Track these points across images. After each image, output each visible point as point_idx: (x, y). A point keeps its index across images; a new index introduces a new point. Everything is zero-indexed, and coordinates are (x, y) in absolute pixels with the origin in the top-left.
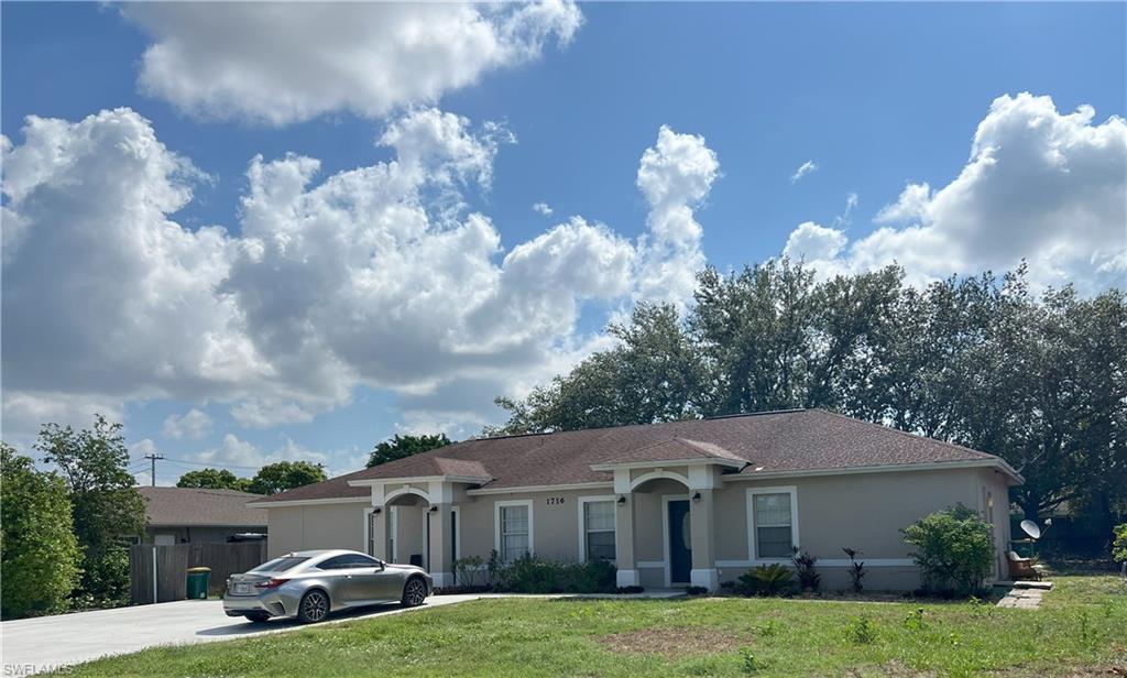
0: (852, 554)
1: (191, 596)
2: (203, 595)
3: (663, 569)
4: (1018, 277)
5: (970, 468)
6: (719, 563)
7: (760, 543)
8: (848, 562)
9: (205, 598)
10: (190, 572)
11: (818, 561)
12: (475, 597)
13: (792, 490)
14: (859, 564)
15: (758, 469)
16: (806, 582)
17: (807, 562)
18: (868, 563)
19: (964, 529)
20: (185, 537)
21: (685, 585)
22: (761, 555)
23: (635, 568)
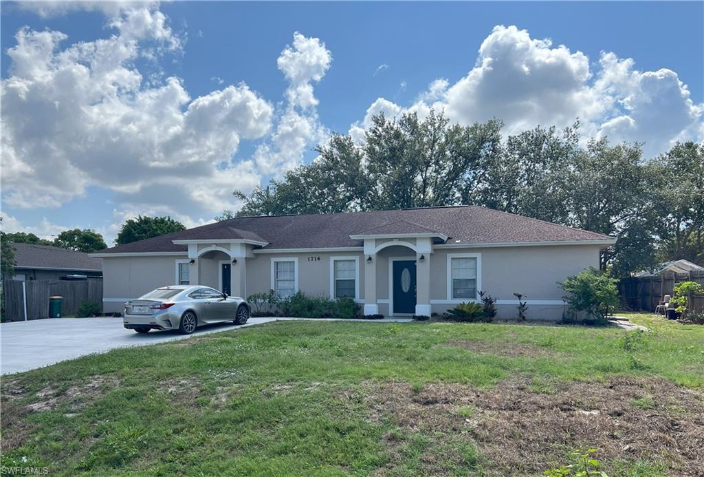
0: (520, 296)
1: (52, 316)
2: (58, 315)
3: (388, 304)
4: (574, 130)
5: (595, 245)
6: (433, 302)
7: (454, 289)
8: (517, 302)
9: (60, 317)
10: (51, 299)
11: (497, 301)
12: (274, 319)
13: (478, 255)
14: (523, 303)
15: (457, 241)
16: (487, 313)
17: (489, 301)
18: (529, 302)
19: (602, 282)
20: (32, 276)
21: (412, 315)
22: (455, 296)
23: (377, 303)
